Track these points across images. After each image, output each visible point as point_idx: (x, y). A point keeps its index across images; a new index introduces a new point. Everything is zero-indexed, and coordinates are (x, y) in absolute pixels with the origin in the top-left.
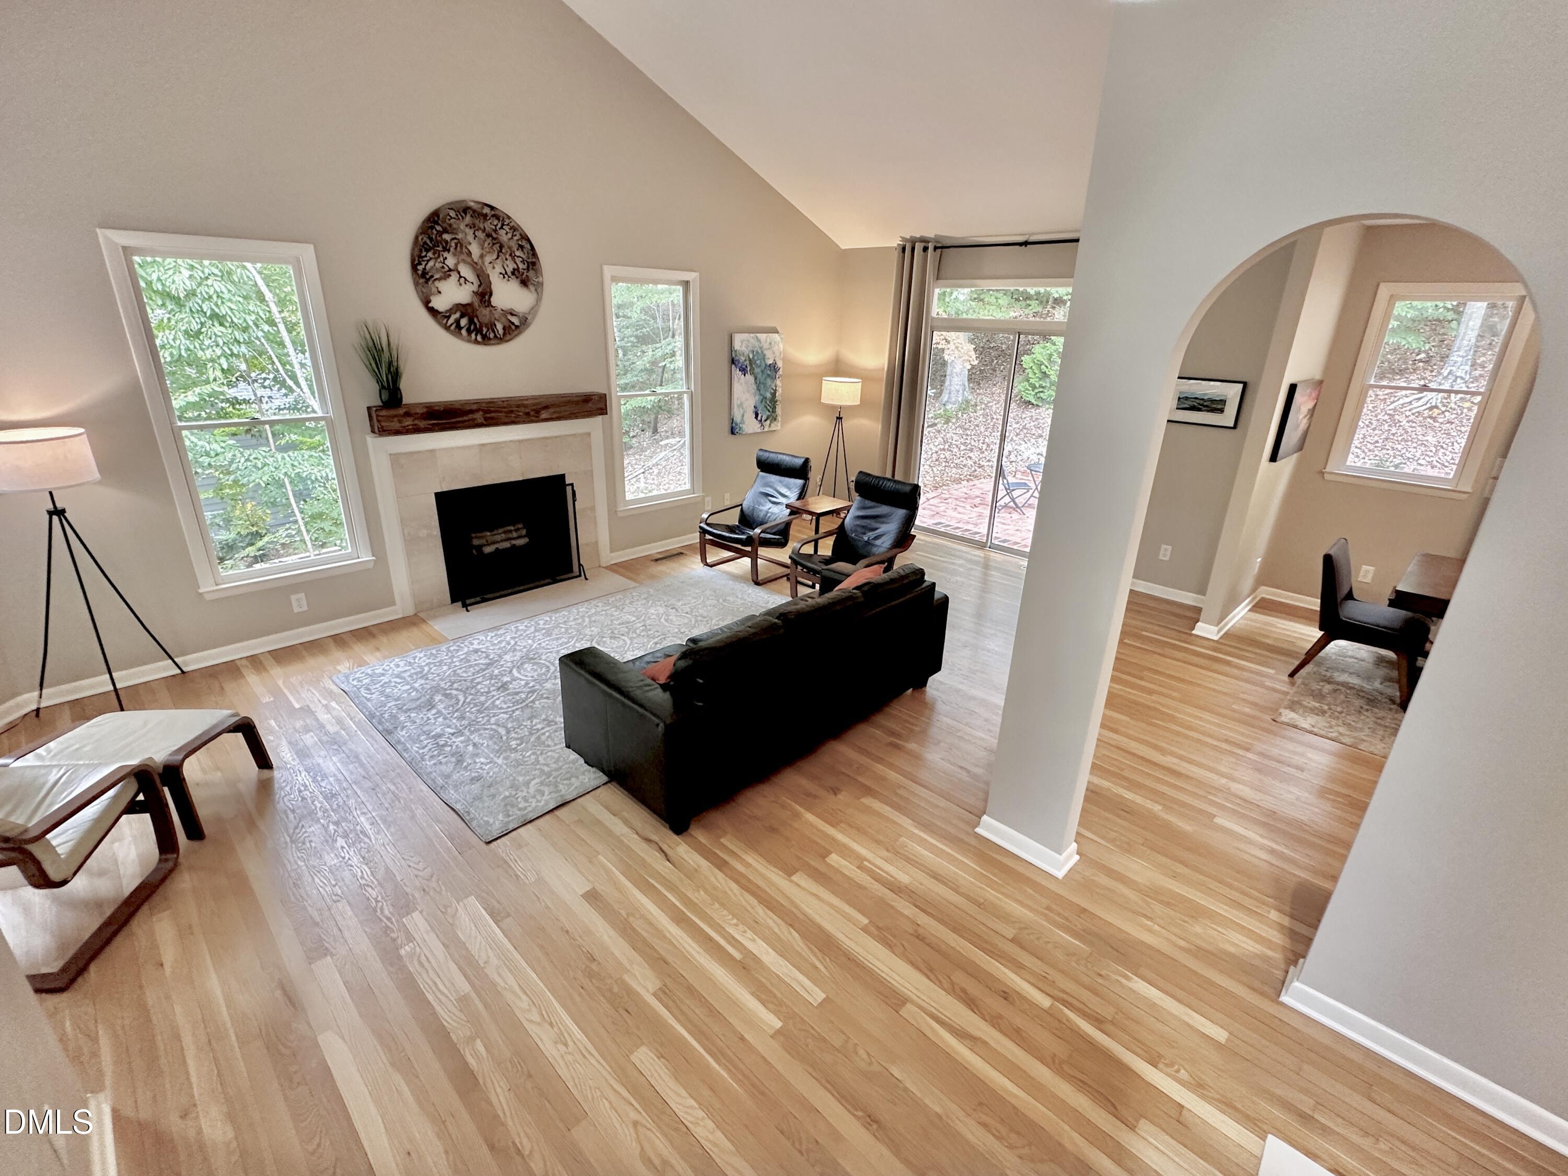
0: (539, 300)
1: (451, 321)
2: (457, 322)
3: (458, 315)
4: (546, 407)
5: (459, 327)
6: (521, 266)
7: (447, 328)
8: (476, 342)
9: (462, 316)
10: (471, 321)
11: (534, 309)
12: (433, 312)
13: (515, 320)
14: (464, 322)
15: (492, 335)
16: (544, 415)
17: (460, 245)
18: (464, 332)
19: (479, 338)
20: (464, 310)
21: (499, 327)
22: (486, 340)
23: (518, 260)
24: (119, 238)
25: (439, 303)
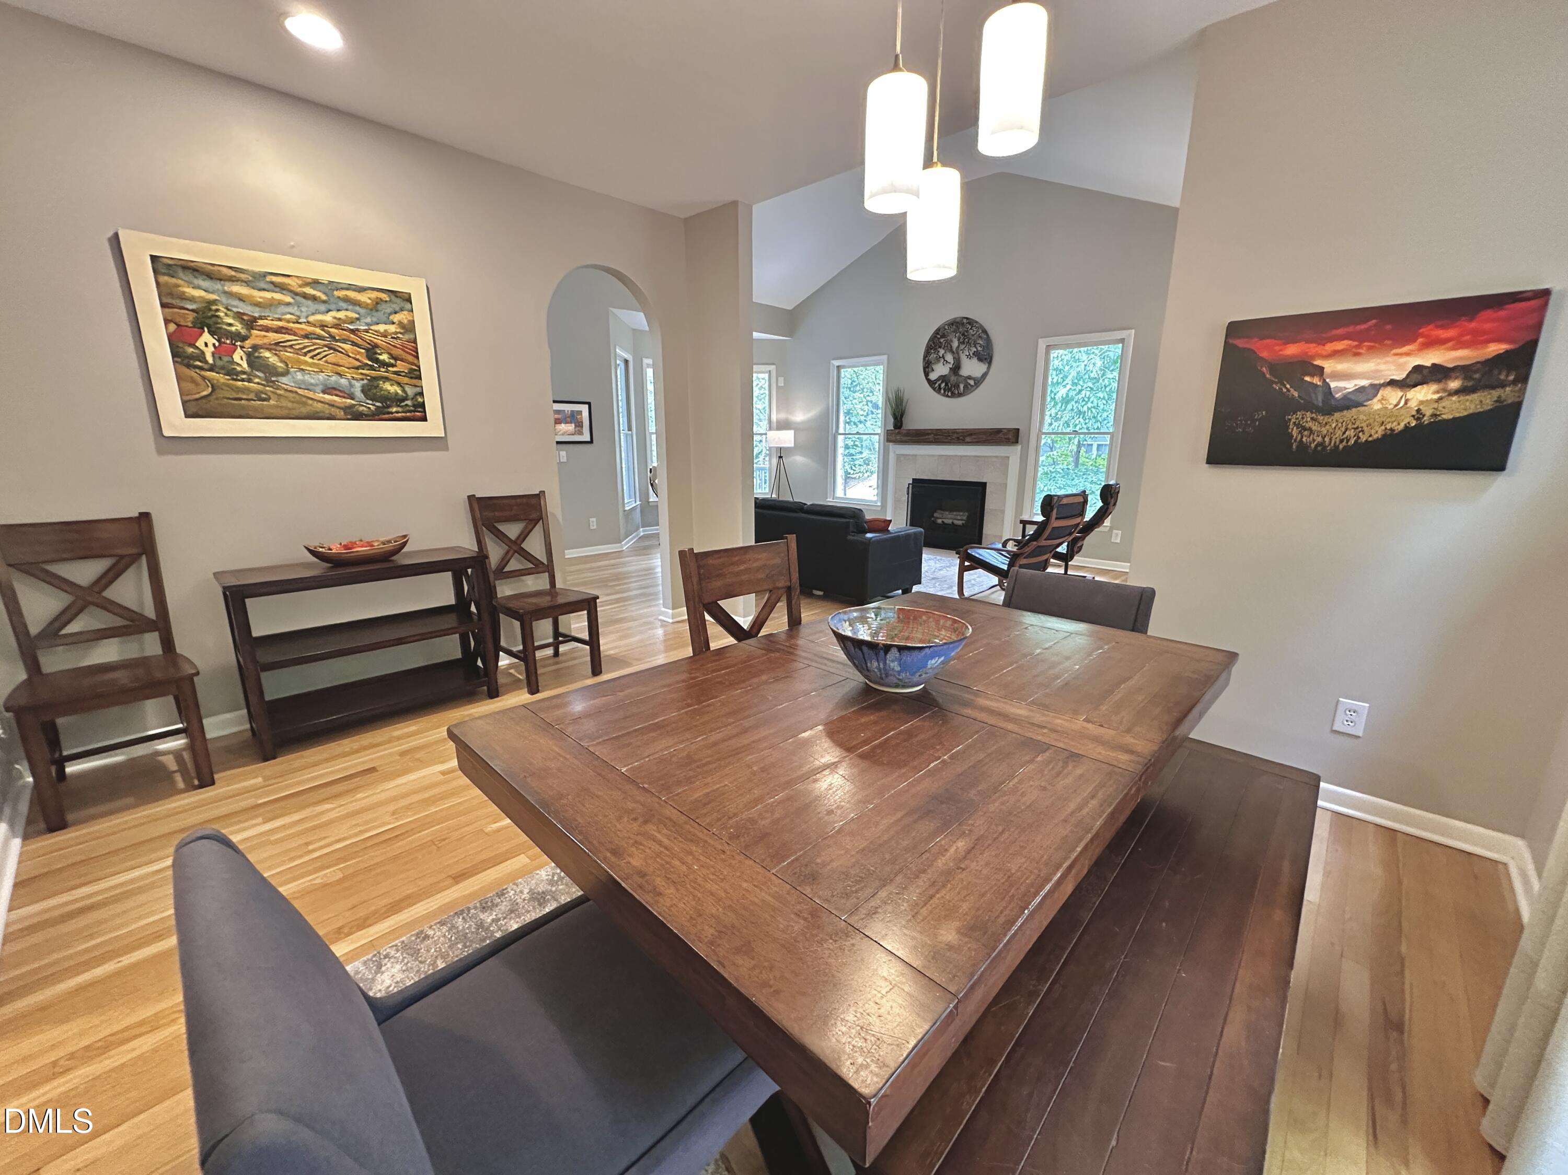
0: (989, 368)
1: (937, 385)
2: (940, 385)
3: (940, 382)
4: (971, 435)
5: (940, 388)
6: (979, 349)
7: (934, 389)
8: (947, 396)
9: (942, 382)
10: (947, 384)
11: (985, 375)
12: (929, 381)
13: (972, 382)
14: (943, 385)
15: (956, 392)
16: (968, 439)
17: (949, 343)
18: (942, 391)
19: (950, 394)
20: (943, 378)
21: (962, 386)
22: (953, 395)
23: (978, 346)
24: (836, 363)
25: (933, 376)
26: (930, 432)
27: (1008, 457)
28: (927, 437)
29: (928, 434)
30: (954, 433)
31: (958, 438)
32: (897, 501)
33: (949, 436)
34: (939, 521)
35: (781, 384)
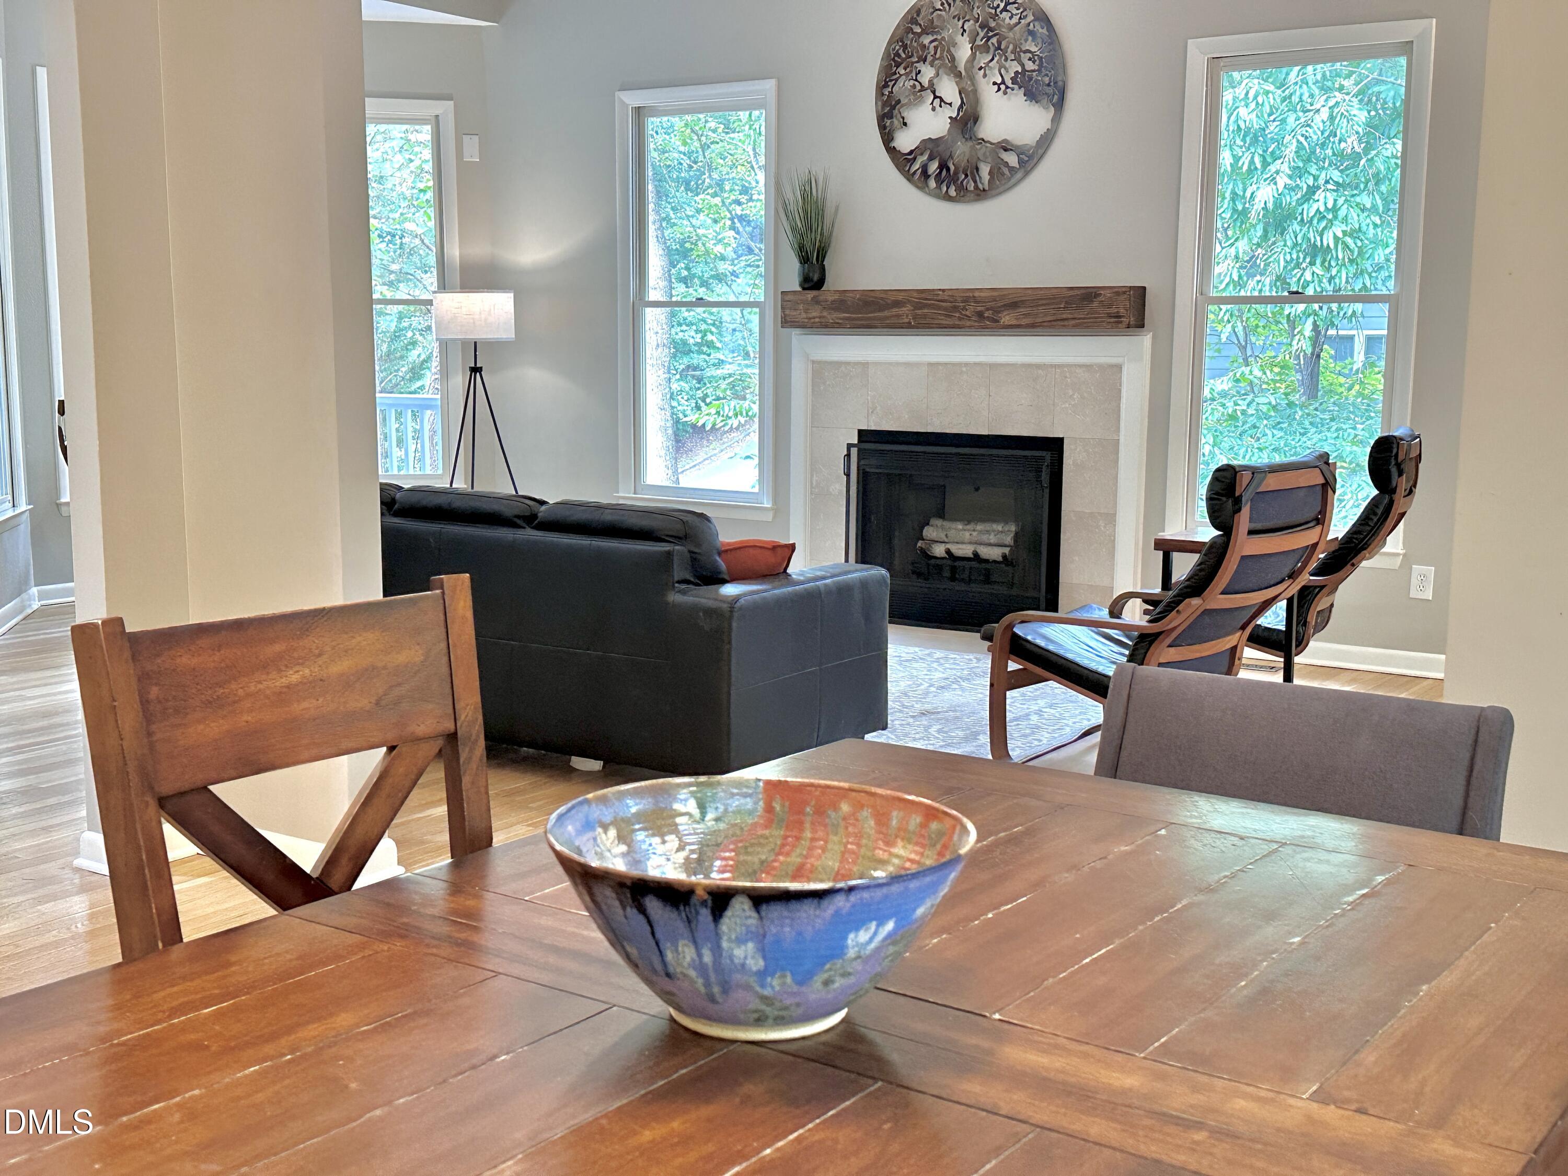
0: (1057, 119)
1: (916, 166)
2: (924, 167)
3: (925, 157)
4: (1014, 305)
5: (925, 174)
6: (1030, 65)
7: (909, 177)
8: (947, 198)
9: (931, 158)
10: (943, 166)
11: (1047, 139)
12: (892, 151)
13: (1012, 159)
14: (934, 167)
15: (971, 187)
16: (1007, 318)
17: (947, 48)
18: (932, 184)
19: (952, 192)
20: (931, 146)
21: (985, 170)
22: (962, 196)
23: (1025, 57)
24: (633, 99)
25: (906, 141)
26: (900, 297)
27: (1119, 367)
28: (895, 311)
29: (897, 304)
30: (966, 300)
31: (980, 315)
32: (817, 495)
33: (955, 308)
34: (939, 551)
35: (472, 154)
